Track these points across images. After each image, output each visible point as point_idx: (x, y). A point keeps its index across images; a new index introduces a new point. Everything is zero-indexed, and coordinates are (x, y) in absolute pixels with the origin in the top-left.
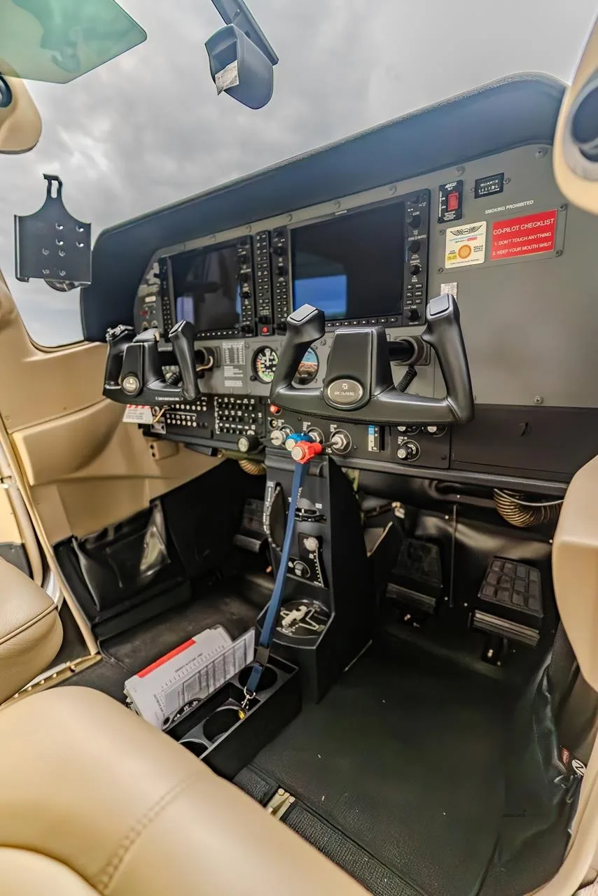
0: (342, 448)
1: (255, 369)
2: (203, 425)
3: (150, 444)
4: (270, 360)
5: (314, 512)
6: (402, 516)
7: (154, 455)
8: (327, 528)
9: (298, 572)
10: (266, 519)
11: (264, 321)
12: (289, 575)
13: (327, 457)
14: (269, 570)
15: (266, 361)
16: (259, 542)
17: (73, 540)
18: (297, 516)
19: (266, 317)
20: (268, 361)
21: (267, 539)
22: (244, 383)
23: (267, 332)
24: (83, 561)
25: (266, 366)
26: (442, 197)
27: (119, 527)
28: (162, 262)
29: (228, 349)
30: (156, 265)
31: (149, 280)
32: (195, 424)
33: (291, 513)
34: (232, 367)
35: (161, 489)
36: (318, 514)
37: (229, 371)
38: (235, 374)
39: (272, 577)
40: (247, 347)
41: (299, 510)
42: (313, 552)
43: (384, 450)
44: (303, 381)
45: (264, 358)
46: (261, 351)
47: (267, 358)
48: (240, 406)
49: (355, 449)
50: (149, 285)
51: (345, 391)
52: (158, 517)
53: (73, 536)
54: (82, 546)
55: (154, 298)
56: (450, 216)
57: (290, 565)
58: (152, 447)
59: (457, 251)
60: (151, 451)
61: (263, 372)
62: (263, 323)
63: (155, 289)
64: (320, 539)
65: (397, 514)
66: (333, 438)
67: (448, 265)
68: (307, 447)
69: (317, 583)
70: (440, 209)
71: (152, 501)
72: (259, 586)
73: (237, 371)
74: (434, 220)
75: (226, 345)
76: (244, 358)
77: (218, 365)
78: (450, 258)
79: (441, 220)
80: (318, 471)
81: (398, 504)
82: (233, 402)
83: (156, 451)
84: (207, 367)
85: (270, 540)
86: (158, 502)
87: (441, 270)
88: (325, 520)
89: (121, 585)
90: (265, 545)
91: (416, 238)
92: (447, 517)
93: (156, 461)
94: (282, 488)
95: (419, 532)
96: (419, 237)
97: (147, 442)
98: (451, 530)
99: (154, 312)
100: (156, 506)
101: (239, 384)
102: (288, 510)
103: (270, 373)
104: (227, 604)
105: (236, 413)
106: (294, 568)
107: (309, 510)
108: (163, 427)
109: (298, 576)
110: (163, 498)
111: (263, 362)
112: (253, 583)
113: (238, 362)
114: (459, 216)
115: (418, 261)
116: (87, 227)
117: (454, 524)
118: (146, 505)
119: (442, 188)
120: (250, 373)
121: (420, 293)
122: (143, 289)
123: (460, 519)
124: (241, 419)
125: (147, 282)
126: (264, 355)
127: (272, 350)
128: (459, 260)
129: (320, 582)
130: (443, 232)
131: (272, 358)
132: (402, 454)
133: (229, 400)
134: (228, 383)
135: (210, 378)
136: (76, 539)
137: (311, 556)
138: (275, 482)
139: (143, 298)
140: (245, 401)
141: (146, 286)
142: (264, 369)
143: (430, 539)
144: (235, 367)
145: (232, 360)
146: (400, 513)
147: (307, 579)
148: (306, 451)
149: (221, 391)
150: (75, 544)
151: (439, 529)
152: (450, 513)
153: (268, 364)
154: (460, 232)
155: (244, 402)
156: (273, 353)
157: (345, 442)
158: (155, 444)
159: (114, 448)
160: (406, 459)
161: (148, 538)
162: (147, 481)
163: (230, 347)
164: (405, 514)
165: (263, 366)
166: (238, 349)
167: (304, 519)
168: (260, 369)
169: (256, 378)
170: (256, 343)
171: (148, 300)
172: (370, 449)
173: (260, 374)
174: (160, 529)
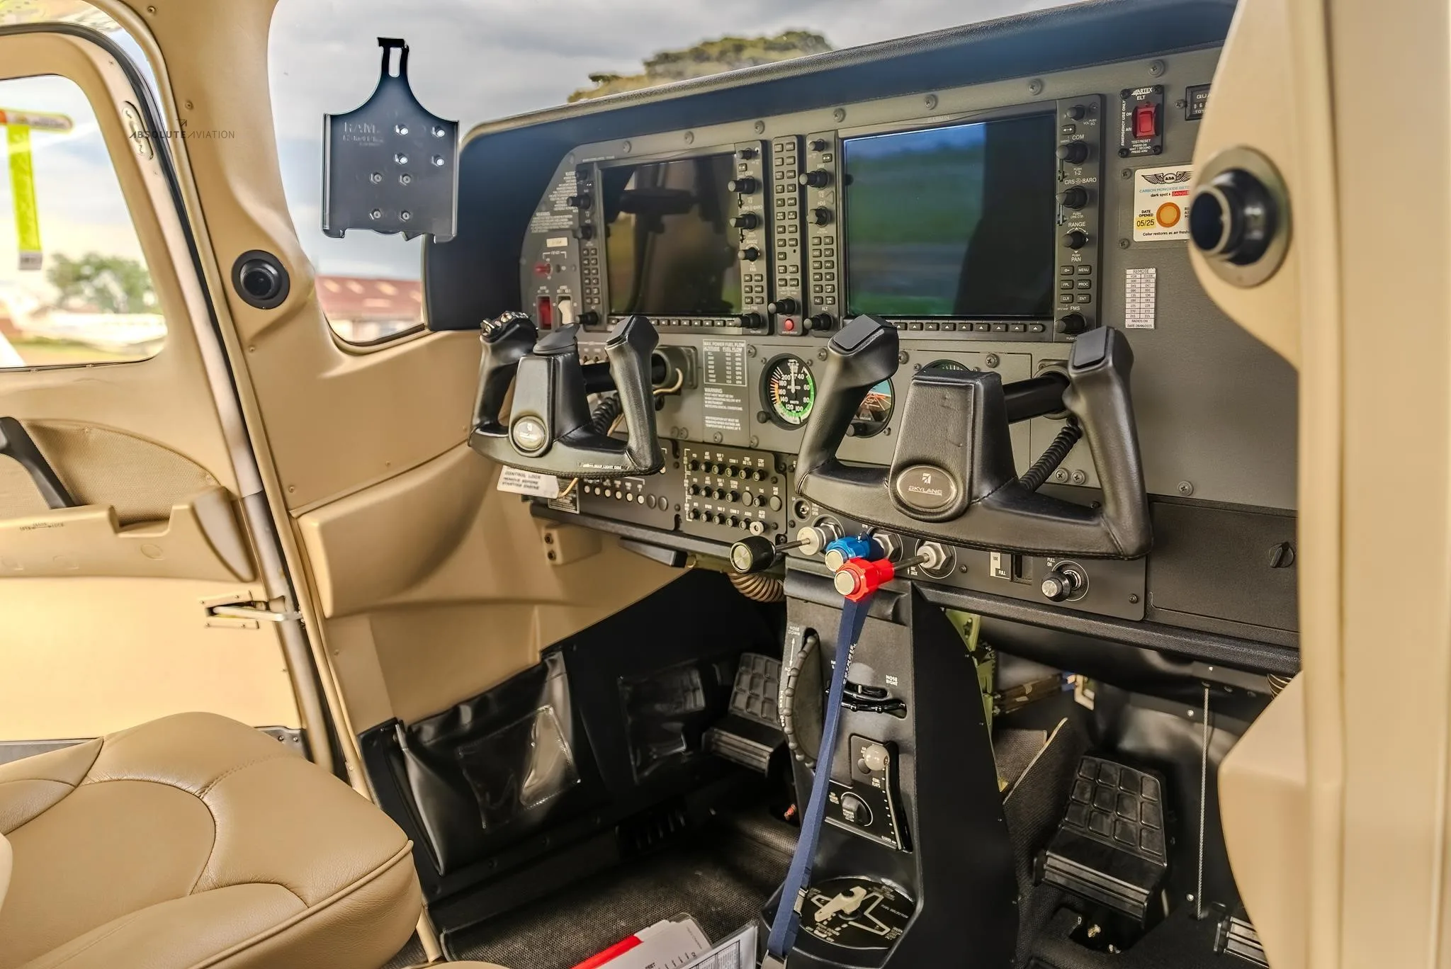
0: (938, 567)
1: (768, 399)
2: (659, 503)
3: (544, 533)
4: (797, 382)
5: (884, 693)
6: (1090, 706)
7: (551, 556)
8: (906, 727)
9: (850, 815)
10: (784, 702)
11: (787, 307)
12: (829, 820)
13: (909, 583)
14: (789, 813)
15: (789, 382)
16: (771, 750)
17: (397, 726)
18: (847, 699)
19: (789, 301)
20: (793, 382)
21: (785, 744)
22: (746, 424)
23: (792, 328)
24: (414, 771)
25: (789, 394)
26: (1126, 112)
27: (480, 703)
28: (583, 172)
29: (714, 354)
30: (571, 176)
31: (555, 203)
32: (641, 499)
33: (834, 692)
34: (720, 391)
35: (566, 626)
36: (890, 696)
37: (714, 398)
38: (725, 404)
39: (794, 825)
40: (752, 352)
41: (851, 686)
42: (880, 774)
43: (1020, 576)
44: (864, 431)
45: (785, 377)
46: (780, 363)
47: (793, 376)
48: (736, 471)
49: (963, 572)
50: (554, 213)
51: (927, 487)
52: (558, 687)
53: (395, 721)
54: (413, 737)
55: (563, 242)
56: (1141, 146)
57: (833, 798)
58: (549, 539)
59: (1154, 212)
60: (546, 548)
61: (784, 404)
62: (783, 313)
63: (565, 222)
64: (893, 748)
65: (1080, 699)
66: (921, 548)
67: (1139, 235)
68: (863, 571)
69: (889, 840)
70: (1123, 132)
71: (547, 652)
72: (767, 845)
73: (730, 398)
74: (1112, 153)
75: (708, 346)
76: (746, 372)
77: (693, 384)
78: (1141, 224)
79: (1125, 153)
80: (890, 611)
81: (1080, 679)
82: (720, 459)
83: (556, 547)
84: (670, 390)
85: (791, 745)
86: (559, 656)
87: (1127, 242)
88: (905, 709)
89: (484, 826)
90: (781, 756)
91: (1078, 182)
92: (1191, 713)
93: (555, 566)
94: (818, 641)
95: (1128, 744)
96: (1084, 181)
97: (538, 526)
98: (1200, 741)
99: (563, 268)
100: (554, 662)
101: (733, 425)
102: (829, 688)
103: (798, 408)
104: (697, 879)
105: (727, 483)
106: (840, 807)
107: (869, 688)
108: (574, 501)
109: (848, 822)
110: (565, 646)
111: (782, 383)
112: (754, 838)
113: (734, 380)
114: (1158, 150)
115: (1083, 224)
116: (452, 126)
117: (1206, 727)
118: (533, 658)
119: (1127, 93)
120: (758, 407)
121: (1086, 284)
122: (541, 220)
123: (1220, 718)
124: (737, 497)
125: (551, 207)
126: (787, 372)
127: (802, 364)
128: (1158, 228)
129: (894, 838)
130: (1129, 174)
131: (801, 377)
132: (1050, 588)
133: (713, 456)
134: (712, 422)
135: (678, 408)
136: (401, 724)
137: (876, 783)
138: (803, 628)
139: (543, 237)
140: (747, 461)
141: (548, 213)
142: (785, 399)
143: (1151, 762)
144: (727, 390)
145: (721, 376)
146: (1085, 698)
147: (868, 830)
148: (862, 577)
149: (695, 435)
150: (401, 737)
151: (1172, 737)
152: (1198, 703)
153: (793, 388)
154: (1158, 179)
155: (744, 463)
156: (805, 369)
157: (944, 557)
158: (555, 534)
159: (476, 543)
160: (1059, 597)
161: (538, 729)
162: (536, 611)
163: (717, 350)
164: (1096, 701)
165: (783, 392)
166: (733, 356)
167: (863, 706)
168: (777, 397)
169: (769, 415)
170: (769, 347)
171: (551, 243)
172: (993, 574)
173: (778, 407)
174: (560, 712)
